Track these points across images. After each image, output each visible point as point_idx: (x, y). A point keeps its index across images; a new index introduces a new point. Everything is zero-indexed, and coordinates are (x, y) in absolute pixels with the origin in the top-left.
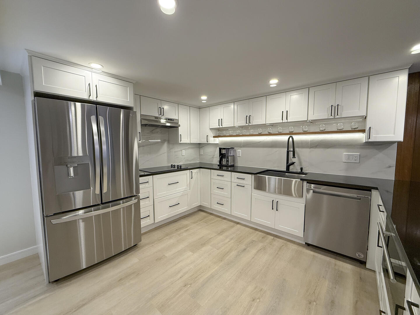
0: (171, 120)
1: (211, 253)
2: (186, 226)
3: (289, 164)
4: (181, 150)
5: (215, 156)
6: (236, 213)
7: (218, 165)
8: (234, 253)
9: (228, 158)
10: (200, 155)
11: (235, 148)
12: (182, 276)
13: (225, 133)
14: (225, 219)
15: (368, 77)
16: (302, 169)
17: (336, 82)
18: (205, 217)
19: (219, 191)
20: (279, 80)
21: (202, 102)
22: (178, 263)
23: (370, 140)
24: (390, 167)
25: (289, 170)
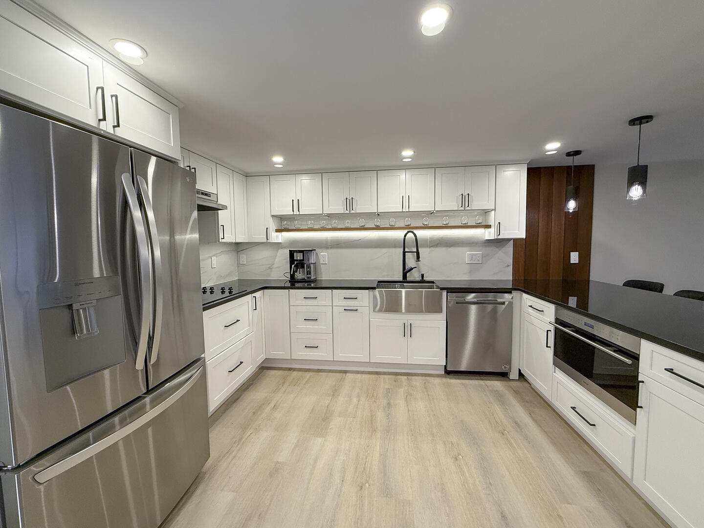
0: (206, 195)
1: (350, 427)
2: (266, 402)
3: (406, 270)
4: (209, 257)
5: (275, 266)
6: (341, 356)
7: (290, 282)
8: (380, 415)
9: (309, 267)
10: (239, 265)
11: (317, 250)
12: (343, 478)
13: (297, 224)
14: (319, 371)
15: (495, 166)
16: (423, 276)
17: (466, 165)
18: (285, 378)
19: (310, 325)
20: (414, 152)
21: (275, 166)
22: (315, 462)
23: (499, 237)
24: (508, 266)
25: (406, 280)
